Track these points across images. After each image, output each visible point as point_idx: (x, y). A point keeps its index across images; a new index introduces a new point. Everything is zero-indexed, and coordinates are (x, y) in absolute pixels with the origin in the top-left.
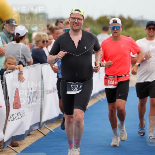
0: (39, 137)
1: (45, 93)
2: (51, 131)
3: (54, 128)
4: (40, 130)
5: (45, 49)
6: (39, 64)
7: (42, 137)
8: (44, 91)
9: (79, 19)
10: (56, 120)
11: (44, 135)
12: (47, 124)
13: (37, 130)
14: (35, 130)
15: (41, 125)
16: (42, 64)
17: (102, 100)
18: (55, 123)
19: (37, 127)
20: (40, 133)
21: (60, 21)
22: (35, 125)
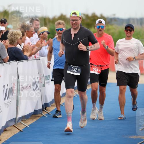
0: (15, 133)
1: (21, 89)
2: (27, 127)
3: (30, 124)
4: (15, 126)
5: (18, 46)
6: (15, 61)
7: (17, 132)
8: (19, 88)
9: (76, 20)
10: (32, 116)
11: (20, 131)
12: (23, 120)
13: (13, 125)
14: (11, 126)
15: (17, 120)
16: (18, 61)
17: (76, 96)
18: (31, 119)
19: (13, 123)
20: (16, 129)
21: (34, 19)
22: (11, 120)
